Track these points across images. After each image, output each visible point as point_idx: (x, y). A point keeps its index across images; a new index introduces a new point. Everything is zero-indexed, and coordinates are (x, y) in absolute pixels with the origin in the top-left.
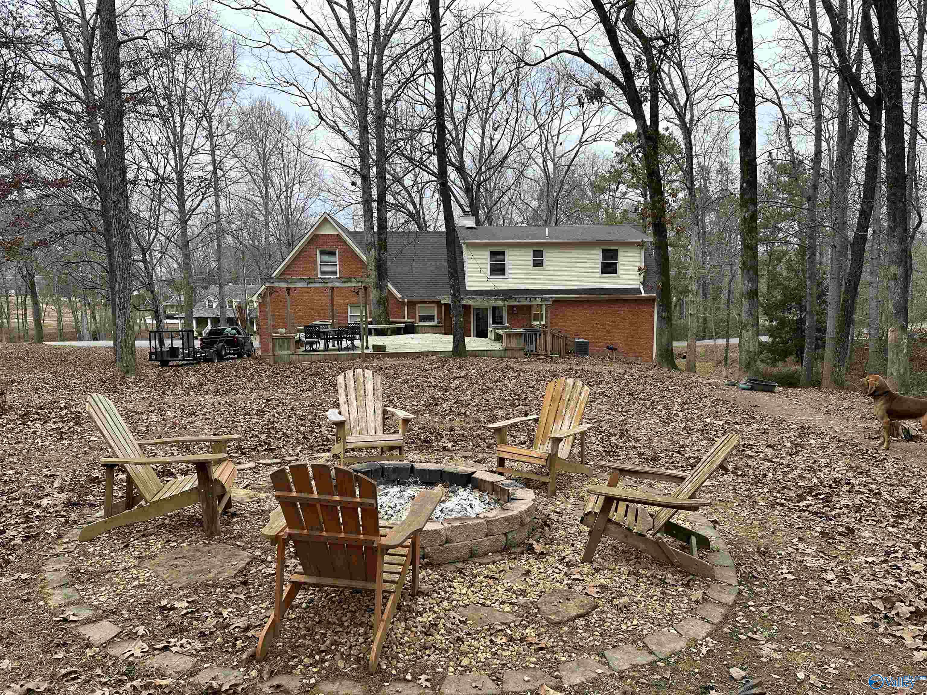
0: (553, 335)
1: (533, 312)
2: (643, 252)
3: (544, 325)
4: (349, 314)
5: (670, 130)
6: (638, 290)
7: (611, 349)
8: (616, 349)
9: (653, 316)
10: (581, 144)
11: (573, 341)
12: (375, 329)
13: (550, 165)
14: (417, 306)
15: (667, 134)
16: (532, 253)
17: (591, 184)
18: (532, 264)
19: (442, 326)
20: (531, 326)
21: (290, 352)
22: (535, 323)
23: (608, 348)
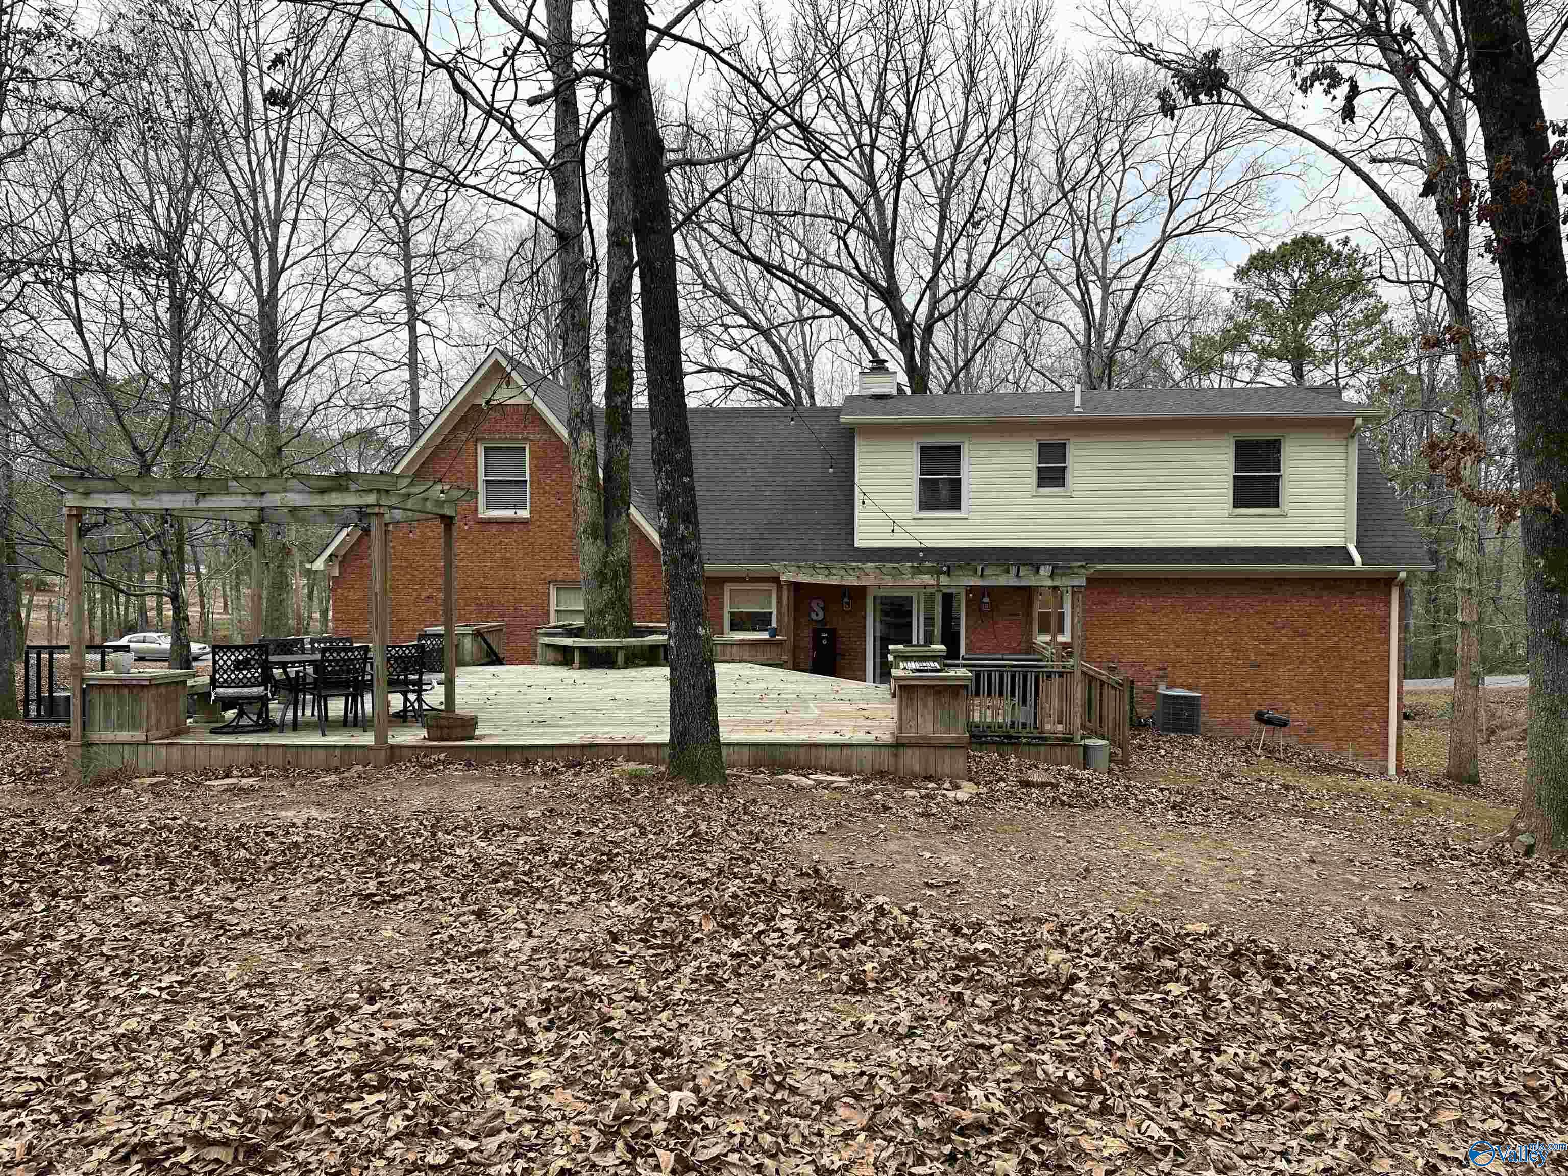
0: (1089, 679)
1: (1037, 609)
2: (1354, 447)
3: (1065, 646)
4: (553, 607)
5: (1353, 243)
6: (1342, 554)
7: (1269, 722)
8: (1285, 724)
9: (1386, 629)
10: (1165, 238)
11: (1152, 693)
12: (584, 650)
13: (1096, 294)
14: (727, 588)
15: (1346, 251)
16: (1035, 450)
17: (1182, 354)
18: (1033, 479)
19: (780, 644)
20: (1031, 648)
21: (139, 736)
22: (1042, 639)
23: (1260, 717)
